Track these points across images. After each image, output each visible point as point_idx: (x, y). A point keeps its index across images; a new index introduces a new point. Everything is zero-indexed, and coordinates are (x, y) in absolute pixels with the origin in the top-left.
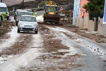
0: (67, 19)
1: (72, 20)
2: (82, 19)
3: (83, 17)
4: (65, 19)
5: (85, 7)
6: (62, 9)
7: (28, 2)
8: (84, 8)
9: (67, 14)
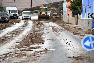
0: (59, 17)
1: (62, 17)
3: (68, 15)
5: (69, 7)
6: (55, 10)
7: (37, 7)
9: (60, 13)
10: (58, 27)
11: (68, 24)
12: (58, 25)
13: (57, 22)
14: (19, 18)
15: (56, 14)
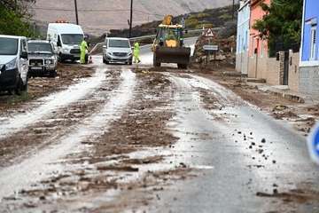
0: (224, 57)
1: (234, 60)
2: (253, 56)
3: (256, 51)
4: (217, 58)
5: (259, 26)
6: (211, 34)
8: (255, 28)
9: (226, 46)
10: (220, 91)
11: (254, 81)
12: (220, 86)
13: (215, 75)
14: (91, 62)
15: (215, 48)
